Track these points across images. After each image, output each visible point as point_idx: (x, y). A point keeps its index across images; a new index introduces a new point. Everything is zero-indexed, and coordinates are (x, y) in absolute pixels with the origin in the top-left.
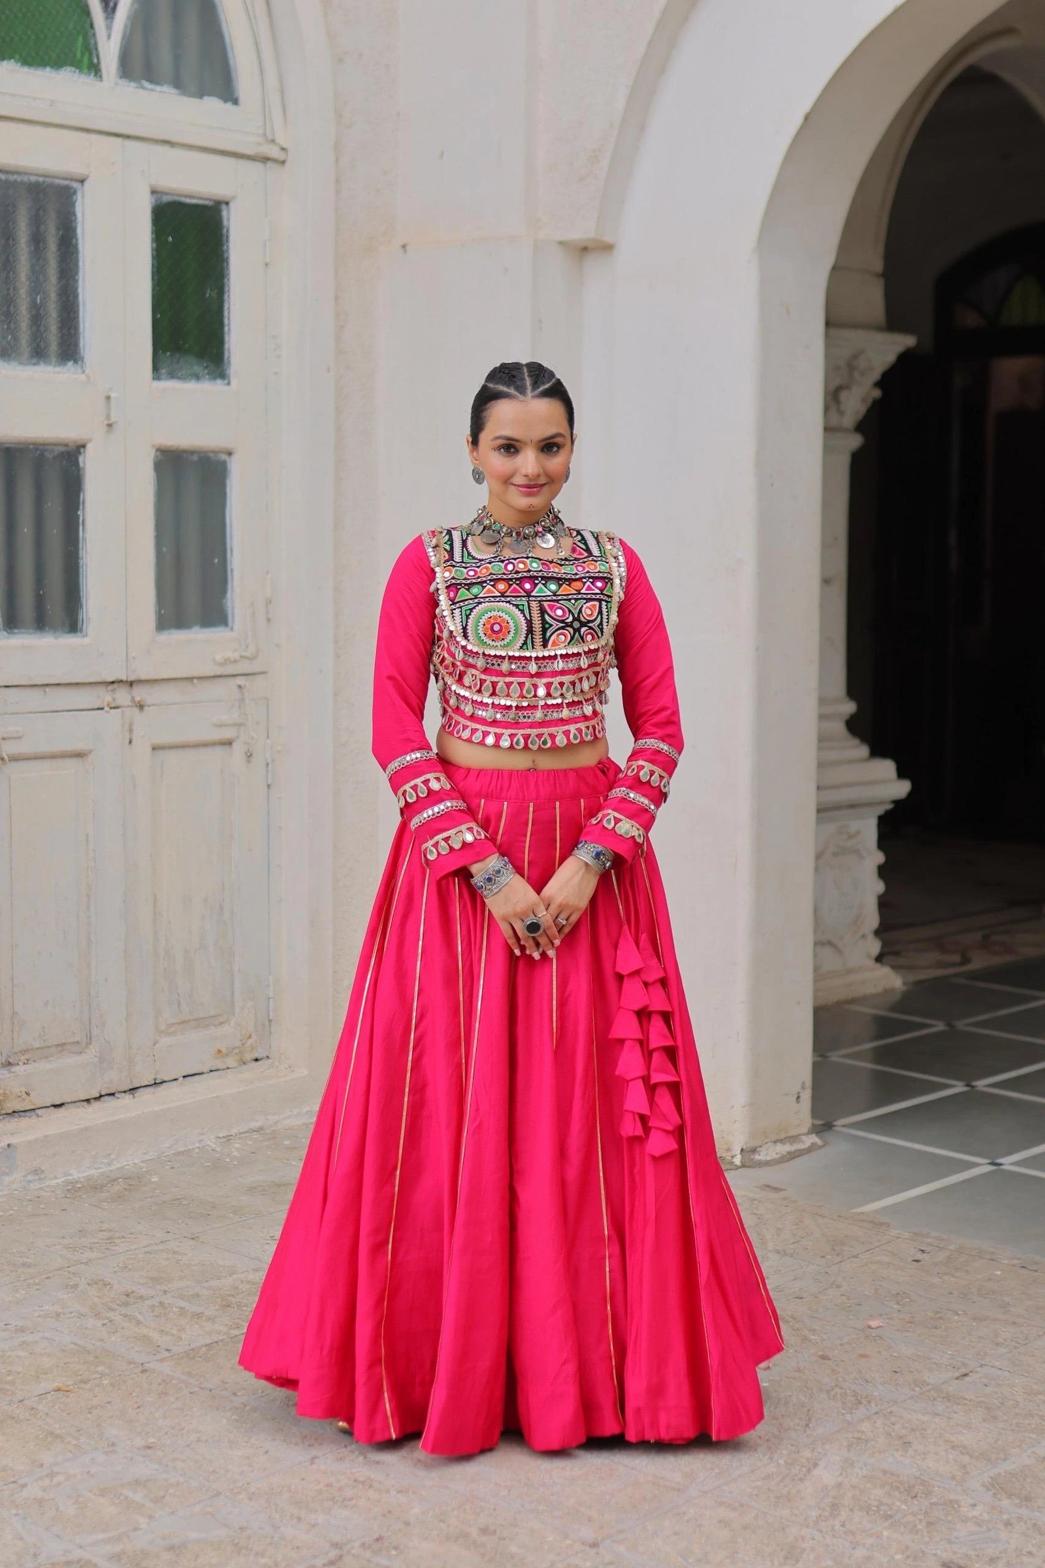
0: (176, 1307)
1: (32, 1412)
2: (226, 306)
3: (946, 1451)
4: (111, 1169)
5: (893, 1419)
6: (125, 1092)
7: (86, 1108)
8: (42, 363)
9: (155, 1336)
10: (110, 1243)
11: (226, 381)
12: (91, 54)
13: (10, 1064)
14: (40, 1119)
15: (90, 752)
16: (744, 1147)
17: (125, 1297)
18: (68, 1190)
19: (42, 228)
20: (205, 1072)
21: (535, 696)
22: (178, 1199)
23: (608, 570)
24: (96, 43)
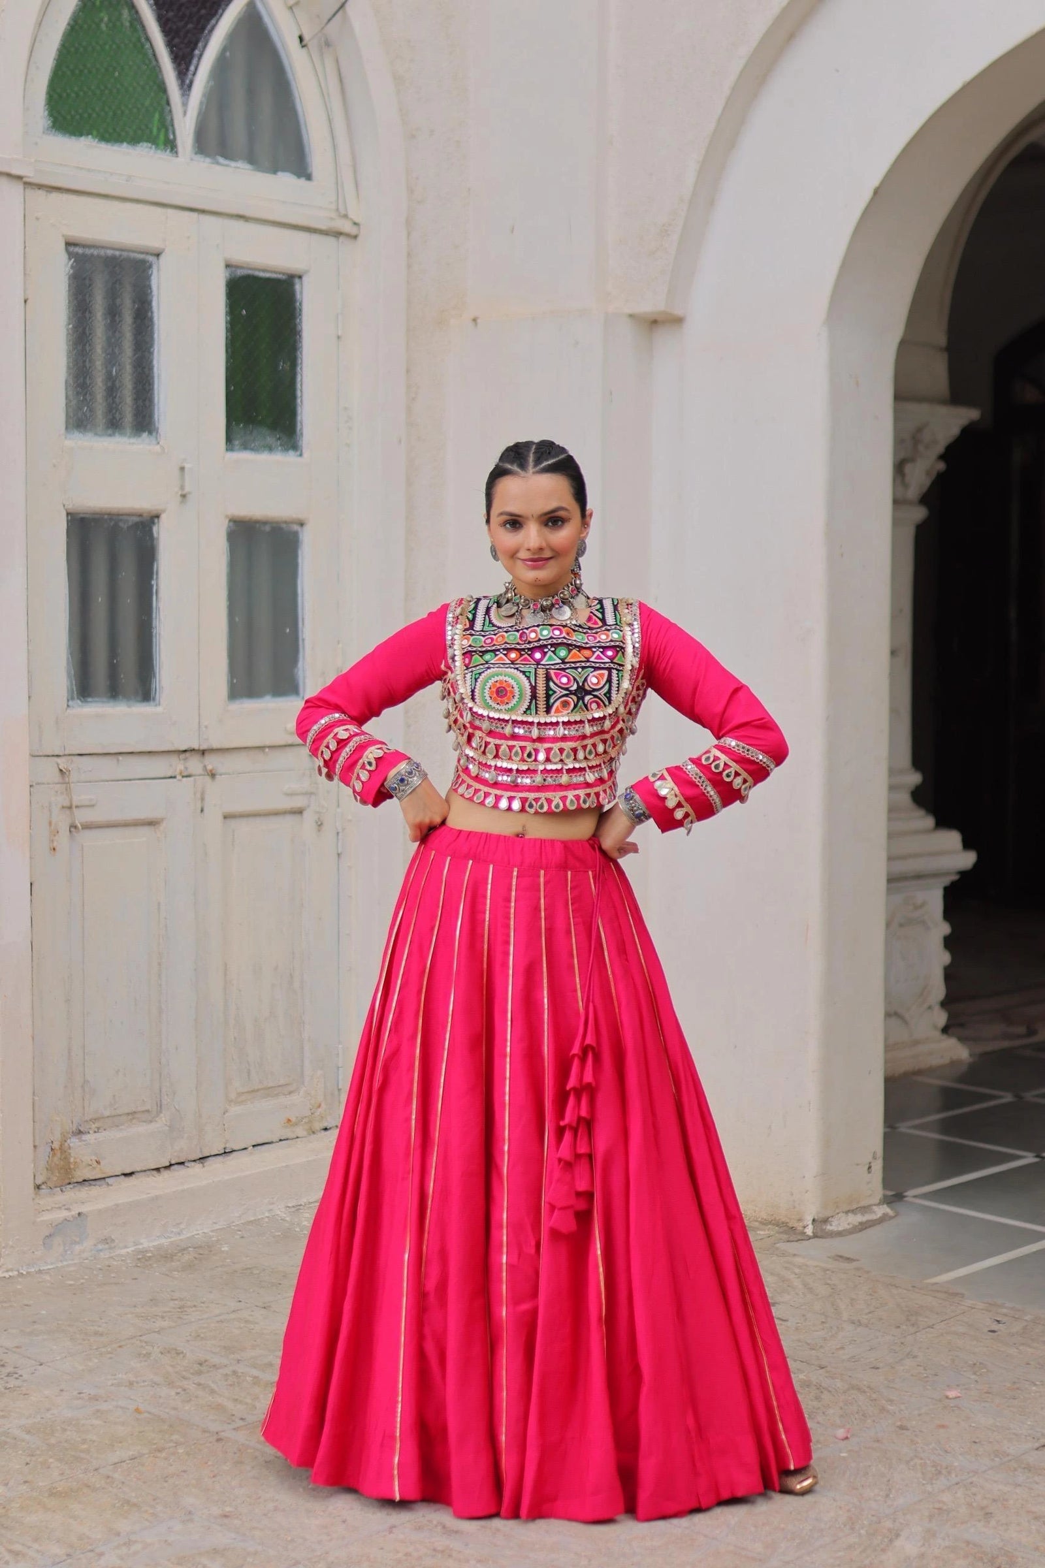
0: (249, 1376)
1: (108, 1481)
2: (299, 379)
3: (1029, 1521)
4: (181, 1238)
5: (974, 1490)
6: (194, 1161)
7: (155, 1177)
8: (117, 434)
9: (230, 1405)
10: (182, 1312)
11: (298, 453)
12: (167, 130)
13: (80, 1132)
14: (111, 1188)
15: (162, 820)
16: (816, 1218)
17: (198, 1366)
18: (139, 1259)
19: (118, 301)
20: (274, 1141)
21: (536, 760)
22: (250, 1268)
23: (621, 639)
24: (172, 120)
